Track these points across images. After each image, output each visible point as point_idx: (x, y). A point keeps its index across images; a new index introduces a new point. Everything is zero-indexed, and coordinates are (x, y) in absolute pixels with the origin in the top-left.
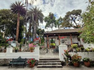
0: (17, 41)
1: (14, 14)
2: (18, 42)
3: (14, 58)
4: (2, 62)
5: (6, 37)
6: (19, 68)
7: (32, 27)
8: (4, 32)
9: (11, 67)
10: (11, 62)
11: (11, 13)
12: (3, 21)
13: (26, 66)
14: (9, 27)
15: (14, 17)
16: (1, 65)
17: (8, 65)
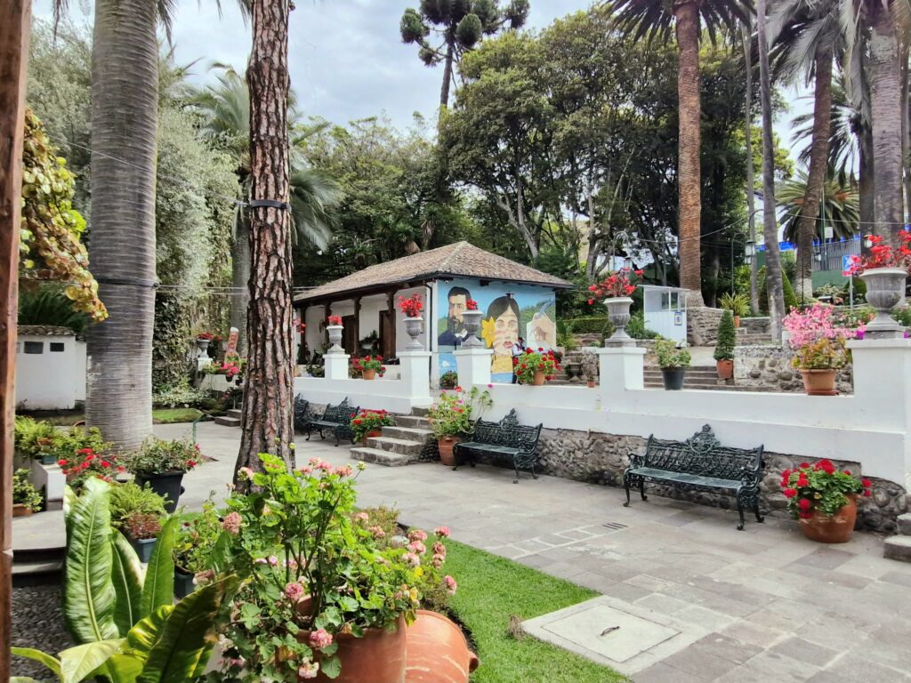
0: (693, 287)
1: (642, 32)
2: (699, 294)
3: (658, 436)
4: (579, 454)
5: (600, 260)
6: (700, 516)
7: (846, 114)
8: (582, 218)
9: (644, 498)
10: (636, 460)
11: (615, 36)
12: (568, 127)
13: (768, 521)
14: (616, 171)
15: (651, 60)
16: (576, 474)
17: (620, 478)
